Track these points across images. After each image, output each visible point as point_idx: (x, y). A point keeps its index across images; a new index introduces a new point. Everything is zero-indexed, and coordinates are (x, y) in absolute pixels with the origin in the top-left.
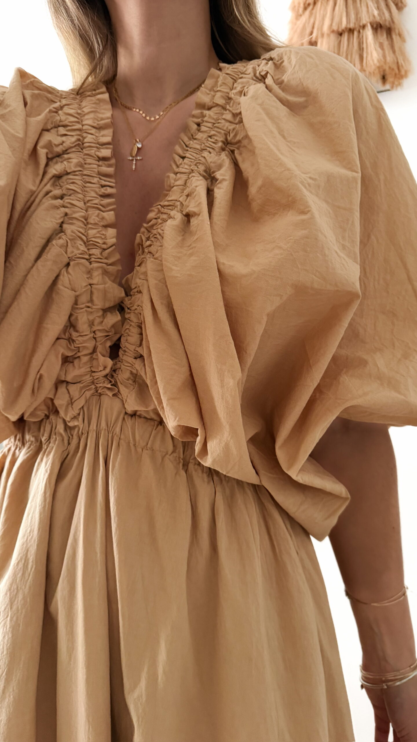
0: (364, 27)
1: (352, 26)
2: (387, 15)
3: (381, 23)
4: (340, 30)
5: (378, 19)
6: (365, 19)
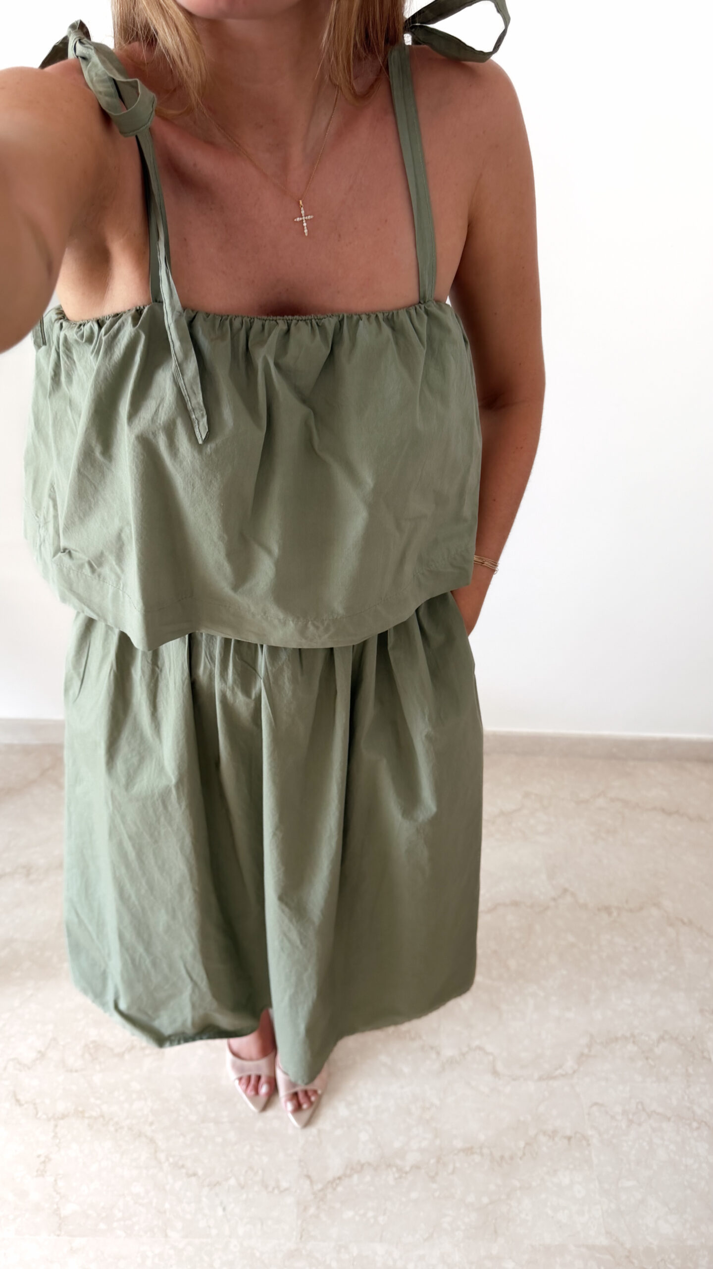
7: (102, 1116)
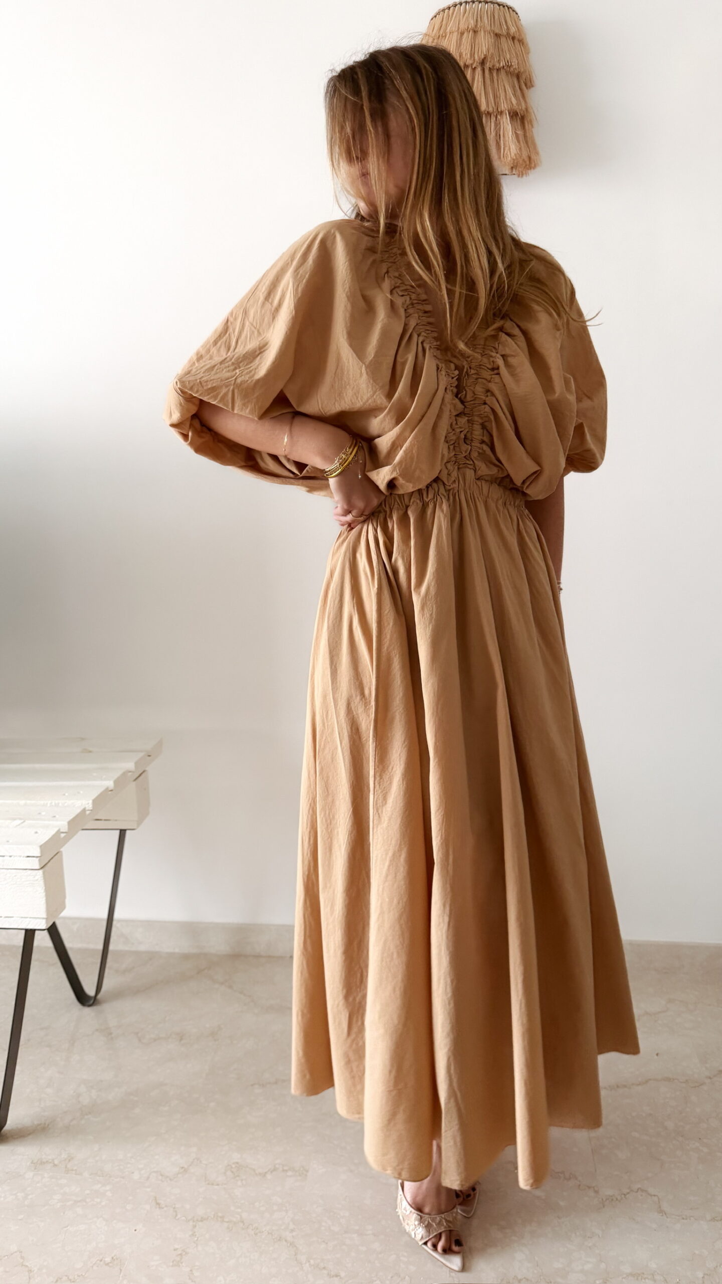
0: (501, 113)
1: (491, 110)
2: (522, 104)
3: (518, 112)
5: (516, 107)
6: (504, 106)
7: (243, 1222)
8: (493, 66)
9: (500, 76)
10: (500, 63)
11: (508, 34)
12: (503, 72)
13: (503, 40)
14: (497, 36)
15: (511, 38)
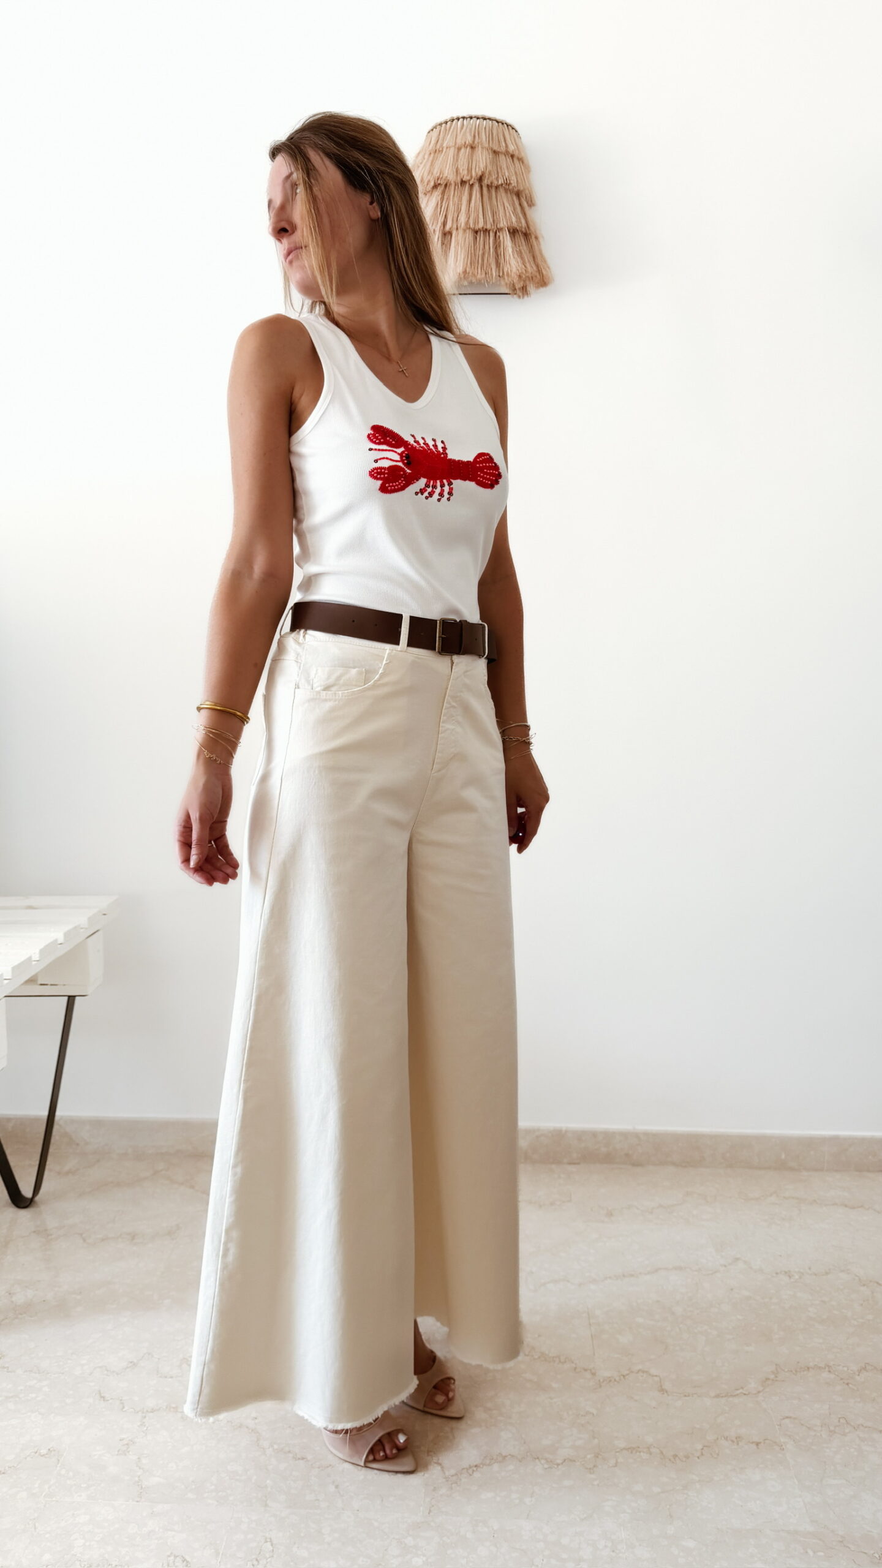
0: (500, 230)
1: (489, 227)
2: (523, 221)
3: (518, 228)
4: (477, 228)
5: (516, 225)
6: (503, 224)
8: (492, 183)
9: (499, 193)
10: (498, 181)
11: (507, 153)
12: (501, 190)
13: (502, 158)
14: (495, 152)
15: (510, 155)
